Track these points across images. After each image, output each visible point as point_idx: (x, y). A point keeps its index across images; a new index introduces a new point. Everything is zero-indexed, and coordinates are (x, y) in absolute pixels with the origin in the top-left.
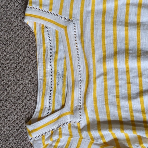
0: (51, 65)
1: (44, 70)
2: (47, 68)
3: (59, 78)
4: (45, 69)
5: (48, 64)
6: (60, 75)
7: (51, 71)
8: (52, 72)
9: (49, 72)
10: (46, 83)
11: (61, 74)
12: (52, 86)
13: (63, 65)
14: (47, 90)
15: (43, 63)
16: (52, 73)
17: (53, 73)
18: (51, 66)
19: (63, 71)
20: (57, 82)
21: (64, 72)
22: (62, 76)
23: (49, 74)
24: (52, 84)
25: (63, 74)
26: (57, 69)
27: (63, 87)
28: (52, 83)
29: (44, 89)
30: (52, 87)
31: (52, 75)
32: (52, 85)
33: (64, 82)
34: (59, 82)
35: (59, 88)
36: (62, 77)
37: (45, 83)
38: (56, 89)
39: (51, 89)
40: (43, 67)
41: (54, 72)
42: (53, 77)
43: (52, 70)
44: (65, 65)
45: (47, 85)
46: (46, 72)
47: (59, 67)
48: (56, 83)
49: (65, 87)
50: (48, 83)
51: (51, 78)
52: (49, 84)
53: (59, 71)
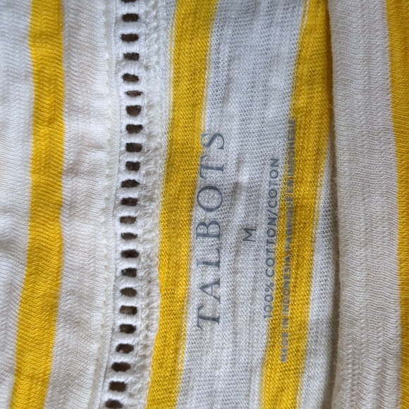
0: (132, 69)
1: (44, 130)
2: (85, 112)
3: (231, 238)
4: (51, 121)
5: (93, 49)
6: (243, 197)
7: (132, 148)
8: (134, 158)
9: (101, 156)
10: (57, 284)
11: (253, 189)
12: (129, 329)
13: (280, 81)
14: (68, 383)
15: (38, 37)
16: (133, 167)
17: (153, 172)
18: (129, 78)
19: (279, 147)
20: (195, 281)
21: (291, 163)
22: (263, 218)
23: (108, 183)
24: (133, 311)
25: (272, 194)
26: (208, 120)
27: (271, 346)
28: (129, 292)
29: (27, 370)
30: (127, 340)
31: (132, 194)
32: (129, 321)
33: (285, 290)
34: (223, 291)
35: (226, 355)
36: (260, 233)
37: (43, 287)
38: (182, 366)
39: (119, 367)
40: (25, 92)
41: (170, 163)
42: (149, 229)
43: (136, 139)
44: (311, 82)
45: (77, 323)
46: (68, 157)
47: (233, 107)
48: (186, 299)
49: (302, 355)
50: (85, 299)
51: (128, 237)
52: (100, 300)
53: (233, 146)
